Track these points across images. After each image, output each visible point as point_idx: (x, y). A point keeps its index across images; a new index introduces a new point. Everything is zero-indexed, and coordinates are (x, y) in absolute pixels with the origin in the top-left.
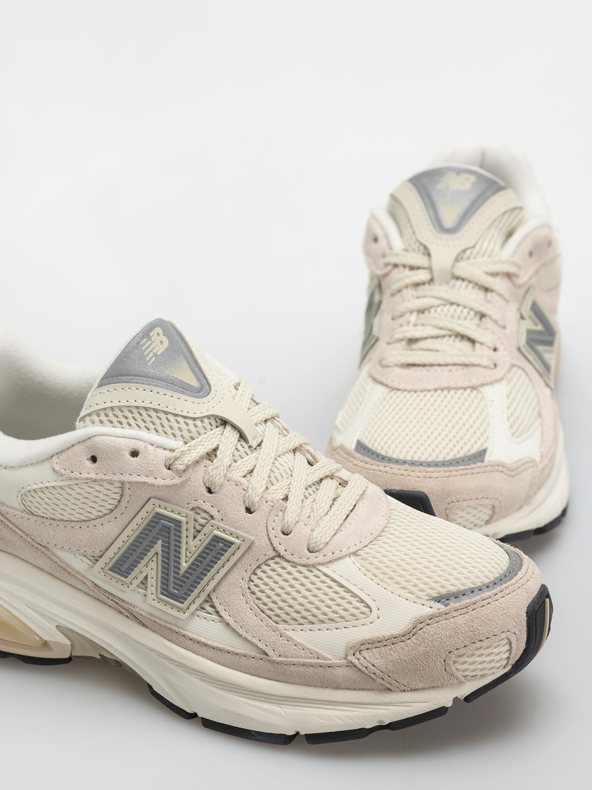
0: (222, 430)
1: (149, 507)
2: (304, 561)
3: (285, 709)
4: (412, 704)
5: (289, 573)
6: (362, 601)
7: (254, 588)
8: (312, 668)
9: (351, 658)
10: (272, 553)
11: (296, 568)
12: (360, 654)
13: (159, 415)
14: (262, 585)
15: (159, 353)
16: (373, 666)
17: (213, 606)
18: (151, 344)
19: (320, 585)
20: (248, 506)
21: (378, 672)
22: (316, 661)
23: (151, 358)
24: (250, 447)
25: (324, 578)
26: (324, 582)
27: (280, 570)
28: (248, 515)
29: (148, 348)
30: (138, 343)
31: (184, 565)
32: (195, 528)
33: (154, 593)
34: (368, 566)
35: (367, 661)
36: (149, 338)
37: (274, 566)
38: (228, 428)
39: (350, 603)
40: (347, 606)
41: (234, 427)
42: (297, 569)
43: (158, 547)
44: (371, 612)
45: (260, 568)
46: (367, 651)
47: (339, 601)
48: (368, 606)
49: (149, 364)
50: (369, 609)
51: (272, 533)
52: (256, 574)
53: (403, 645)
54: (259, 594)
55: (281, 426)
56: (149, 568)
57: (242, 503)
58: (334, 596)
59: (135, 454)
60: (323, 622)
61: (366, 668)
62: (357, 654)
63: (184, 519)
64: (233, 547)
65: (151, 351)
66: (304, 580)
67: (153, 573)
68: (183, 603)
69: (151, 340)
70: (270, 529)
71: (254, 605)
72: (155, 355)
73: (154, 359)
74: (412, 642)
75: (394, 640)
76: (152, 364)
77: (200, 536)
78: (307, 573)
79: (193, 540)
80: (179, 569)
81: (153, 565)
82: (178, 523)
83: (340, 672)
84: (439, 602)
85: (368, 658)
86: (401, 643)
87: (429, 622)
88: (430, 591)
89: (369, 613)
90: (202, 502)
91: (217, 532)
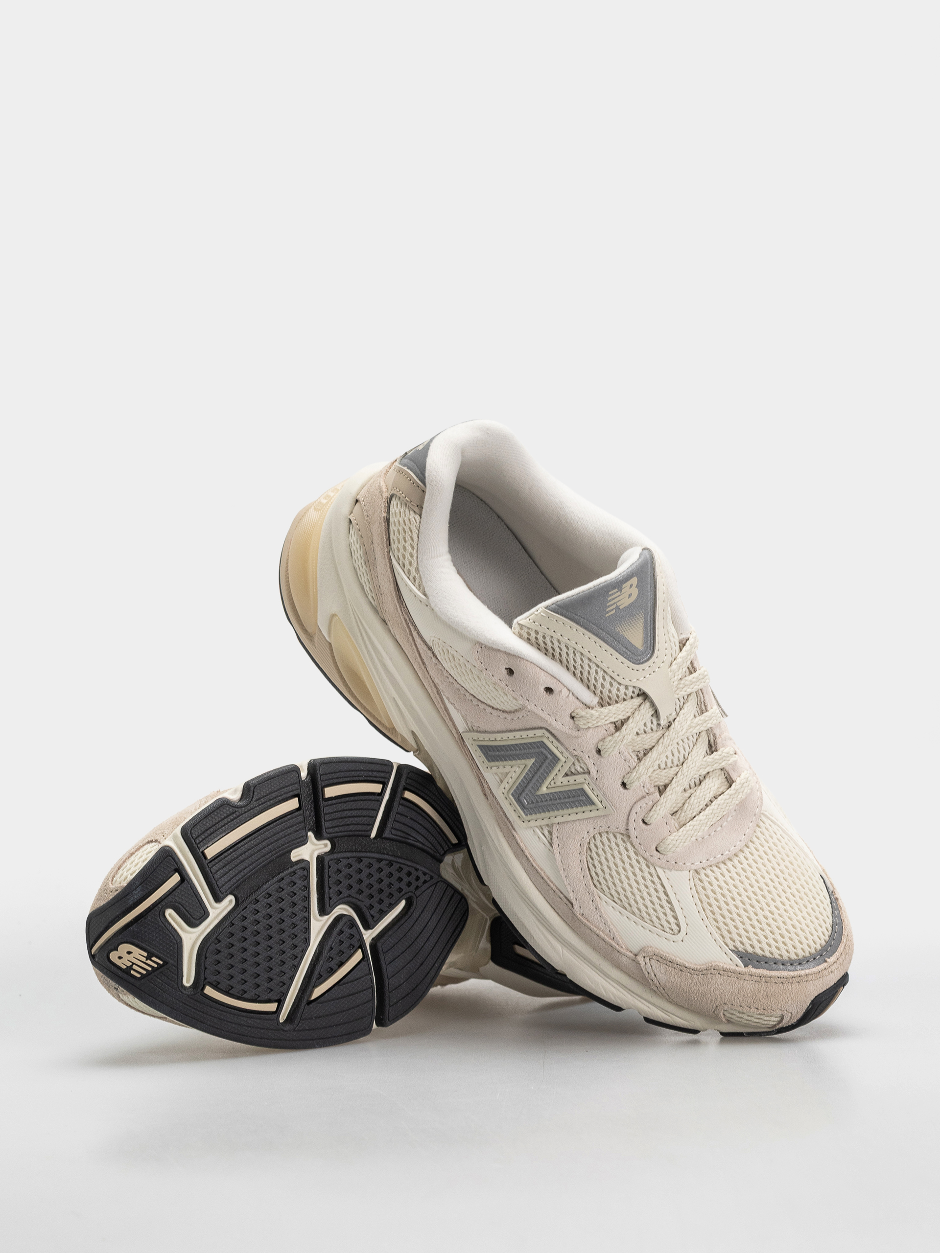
0: (642, 701)
1: (539, 733)
2: (647, 855)
3: (564, 950)
4: (672, 1015)
5: (629, 857)
6: (676, 918)
7: (592, 846)
8: (604, 943)
9: (640, 959)
10: (623, 830)
11: (638, 856)
12: (650, 960)
13: (590, 664)
14: (601, 850)
15: (621, 607)
16: (655, 975)
17: (550, 833)
18: (620, 595)
19: (649, 883)
20: (625, 782)
21: (655, 981)
22: (610, 941)
23: (612, 610)
24: (659, 725)
25: (656, 879)
26: (653, 882)
27: (622, 849)
28: (622, 789)
29: (613, 599)
30: (607, 592)
31: (544, 790)
32: (570, 767)
33: (507, 789)
34: (700, 889)
35: (652, 969)
36: (620, 590)
37: (620, 842)
38: (648, 704)
39: (665, 915)
40: (661, 915)
41: (653, 704)
42: (637, 858)
43: (530, 762)
44: (679, 931)
45: (608, 834)
46: (657, 962)
47: (658, 907)
48: (678, 925)
49: (606, 616)
50: (678, 929)
51: (633, 816)
52: (601, 836)
53: (689, 977)
54: (594, 855)
55: (702, 700)
56: (513, 769)
57: (622, 776)
58: (656, 900)
59: (549, 690)
60: (634, 914)
61: (648, 973)
62: (647, 959)
63: (563, 759)
64: (593, 807)
65: (614, 603)
66: (637, 871)
67: (515, 776)
68: (526, 815)
69: (621, 592)
70: (634, 811)
71: (585, 860)
72: (618, 607)
73: (614, 611)
74: (698, 979)
75: (682, 968)
76: (609, 616)
77: (571, 779)
78: (644, 867)
79: (563, 777)
80: (538, 789)
81: (518, 771)
82: (557, 759)
83: (624, 960)
84: (741, 957)
85: (654, 967)
86: (689, 974)
87: (721, 972)
88: (739, 945)
89: (676, 932)
90: (587, 757)
91: (586, 788)
